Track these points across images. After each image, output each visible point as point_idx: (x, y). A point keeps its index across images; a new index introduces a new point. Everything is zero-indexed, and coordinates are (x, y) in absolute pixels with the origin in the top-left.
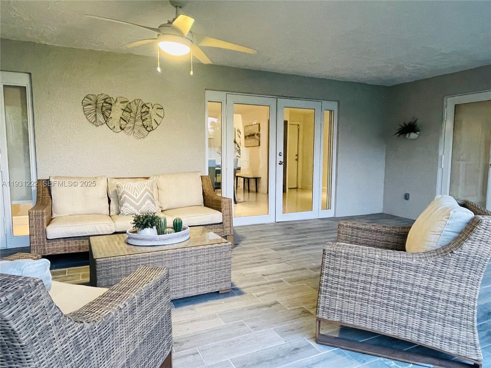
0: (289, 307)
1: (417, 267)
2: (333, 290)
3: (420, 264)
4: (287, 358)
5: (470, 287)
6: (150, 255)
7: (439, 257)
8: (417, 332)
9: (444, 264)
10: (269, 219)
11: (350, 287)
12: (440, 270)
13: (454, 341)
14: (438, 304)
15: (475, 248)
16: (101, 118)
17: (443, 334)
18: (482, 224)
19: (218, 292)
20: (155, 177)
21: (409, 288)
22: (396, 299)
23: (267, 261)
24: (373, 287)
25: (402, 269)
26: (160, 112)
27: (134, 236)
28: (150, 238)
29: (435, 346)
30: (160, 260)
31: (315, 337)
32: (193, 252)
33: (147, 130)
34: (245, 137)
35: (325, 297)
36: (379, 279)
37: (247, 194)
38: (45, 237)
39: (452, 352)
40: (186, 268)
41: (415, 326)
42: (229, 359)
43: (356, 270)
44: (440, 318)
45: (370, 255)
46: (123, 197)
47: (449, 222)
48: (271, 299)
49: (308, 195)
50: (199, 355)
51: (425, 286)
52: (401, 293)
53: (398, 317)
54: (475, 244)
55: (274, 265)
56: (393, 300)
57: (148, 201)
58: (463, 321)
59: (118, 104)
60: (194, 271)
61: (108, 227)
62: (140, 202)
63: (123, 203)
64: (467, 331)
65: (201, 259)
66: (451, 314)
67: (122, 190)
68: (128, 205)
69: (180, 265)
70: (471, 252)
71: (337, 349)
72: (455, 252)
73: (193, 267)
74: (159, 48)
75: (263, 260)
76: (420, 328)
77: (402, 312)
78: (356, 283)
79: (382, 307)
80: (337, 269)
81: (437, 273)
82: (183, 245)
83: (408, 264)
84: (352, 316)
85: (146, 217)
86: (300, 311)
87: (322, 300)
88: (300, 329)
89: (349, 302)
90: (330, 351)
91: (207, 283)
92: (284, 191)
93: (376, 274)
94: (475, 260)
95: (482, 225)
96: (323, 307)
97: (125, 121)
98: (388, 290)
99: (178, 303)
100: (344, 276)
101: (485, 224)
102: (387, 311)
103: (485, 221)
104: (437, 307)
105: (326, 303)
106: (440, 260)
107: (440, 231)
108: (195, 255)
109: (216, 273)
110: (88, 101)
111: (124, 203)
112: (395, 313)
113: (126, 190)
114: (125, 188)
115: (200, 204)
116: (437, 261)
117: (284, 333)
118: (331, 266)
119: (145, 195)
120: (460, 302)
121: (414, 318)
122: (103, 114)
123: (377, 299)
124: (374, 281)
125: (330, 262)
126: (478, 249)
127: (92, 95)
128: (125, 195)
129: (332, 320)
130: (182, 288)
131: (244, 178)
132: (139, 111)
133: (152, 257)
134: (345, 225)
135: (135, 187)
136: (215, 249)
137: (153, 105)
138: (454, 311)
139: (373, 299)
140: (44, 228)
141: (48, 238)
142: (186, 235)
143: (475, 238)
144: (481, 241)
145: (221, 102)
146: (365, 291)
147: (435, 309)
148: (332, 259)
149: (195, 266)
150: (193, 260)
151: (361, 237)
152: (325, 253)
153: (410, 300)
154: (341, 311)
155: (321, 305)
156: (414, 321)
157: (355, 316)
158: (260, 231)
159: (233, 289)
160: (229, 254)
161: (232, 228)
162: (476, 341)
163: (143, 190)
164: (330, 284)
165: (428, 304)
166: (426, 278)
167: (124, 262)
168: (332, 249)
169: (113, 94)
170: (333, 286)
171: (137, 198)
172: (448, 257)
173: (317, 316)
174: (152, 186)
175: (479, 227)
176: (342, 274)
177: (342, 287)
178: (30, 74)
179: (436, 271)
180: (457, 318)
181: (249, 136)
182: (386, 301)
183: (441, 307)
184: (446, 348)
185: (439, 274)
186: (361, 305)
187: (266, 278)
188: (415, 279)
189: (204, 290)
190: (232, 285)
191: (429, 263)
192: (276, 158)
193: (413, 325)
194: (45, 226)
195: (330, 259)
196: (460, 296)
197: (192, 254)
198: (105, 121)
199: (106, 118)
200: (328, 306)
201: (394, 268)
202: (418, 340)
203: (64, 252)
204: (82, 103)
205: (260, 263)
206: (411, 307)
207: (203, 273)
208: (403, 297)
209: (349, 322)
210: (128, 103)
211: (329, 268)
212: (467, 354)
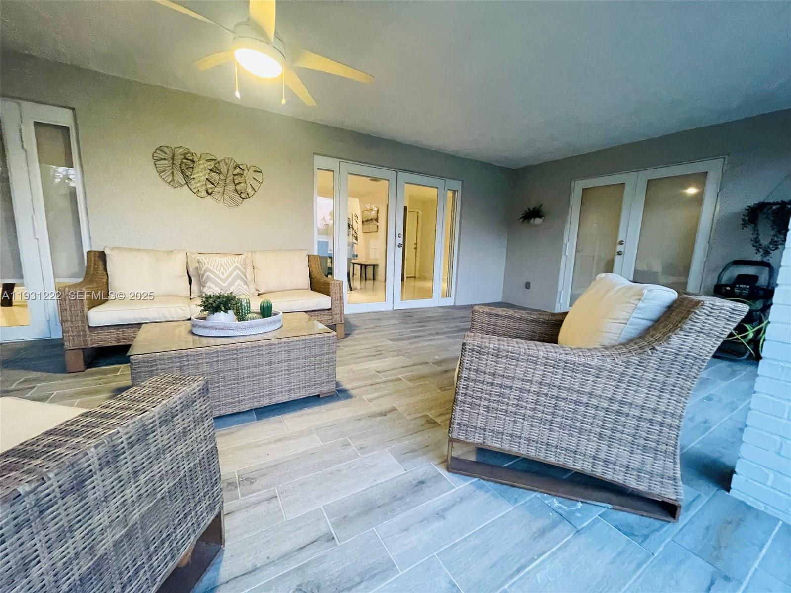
0: (409, 414)
1: (600, 369)
2: (475, 400)
3: (603, 366)
4: (407, 500)
5: (676, 399)
6: (219, 349)
7: (633, 356)
8: (591, 460)
9: (640, 366)
10: (385, 307)
11: (500, 396)
12: (634, 374)
13: (645, 474)
14: (626, 422)
15: (689, 343)
16: (179, 177)
17: (629, 464)
18: (704, 307)
19: (319, 396)
20: (250, 253)
21: (585, 399)
22: (565, 414)
23: (381, 354)
24: (532, 397)
25: (576, 372)
26: (258, 176)
27: (199, 324)
28: (222, 325)
29: (617, 480)
30: (235, 356)
31: (446, 461)
32: (283, 345)
33: (241, 197)
34: (363, 222)
35: (463, 411)
36: (542, 387)
37: (364, 282)
38: (86, 324)
39: (641, 488)
40: (273, 366)
41: (589, 452)
42: (321, 507)
43: (509, 373)
44: (626, 441)
45: (531, 352)
46: (205, 276)
47: (640, 304)
48: (386, 404)
49: (428, 284)
50: (278, 500)
51: (609, 396)
52: (573, 406)
53: (566, 438)
54: (690, 337)
55: (390, 359)
56: (560, 415)
57: (239, 281)
58: (660, 447)
59: (203, 161)
60: (285, 370)
61: (180, 311)
62: (228, 282)
63: (205, 282)
64: (665, 461)
65: (293, 355)
66: (642, 436)
67: (205, 267)
68: (213, 286)
69: (264, 363)
70: (682, 349)
71: (476, 479)
72: (658, 348)
73: (283, 364)
74: (237, 63)
75: (378, 354)
76: (597, 454)
77: (571, 432)
78: (507, 392)
79: (544, 425)
80: (481, 372)
81: (627, 378)
82: (270, 335)
83: (586, 365)
84: (500, 437)
85: (219, 297)
86: (423, 421)
87: (458, 414)
88: (425, 449)
89: (496, 417)
90: (467, 484)
91: (304, 385)
92: (403, 279)
93: (537, 378)
94: (687, 360)
95: (704, 309)
96: (460, 424)
97: (213, 184)
98: (553, 401)
99: (263, 412)
100: (491, 381)
101: (708, 307)
102: (550, 430)
103: (708, 302)
104: (624, 426)
105: (464, 419)
106: (635, 359)
107: (625, 317)
108: (286, 349)
109: (315, 372)
110: (161, 154)
111: (207, 282)
112: (561, 434)
113: (209, 267)
114: (208, 264)
115: (306, 287)
116: (631, 362)
117: (403, 456)
118: (472, 367)
119: (235, 273)
120: (659, 420)
121: (589, 440)
122: (183, 173)
123: (536, 413)
124: (535, 388)
125: (471, 361)
126: (694, 344)
127: (167, 147)
128: (208, 273)
129: (471, 441)
130: (268, 393)
131: (361, 265)
132: (231, 173)
133: (221, 352)
134: (481, 311)
135: (222, 264)
136: (314, 341)
137: (248, 166)
138: (649, 431)
139: (531, 413)
140: (84, 312)
141: (91, 325)
142: (275, 322)
143: (690, 329)
144: (699, 332)
145: (333, 171)
146: (521, 403)
147: (620, 428)
148: (476, 358)
149: (286, 363)
150: (284, 356)
151: (500, 326)
152: (466, 348)
153: (585, 416)
154: (485, 430)
155: (456, 421)
156: (588, 444)
157: (504, 437)
158: (375, 319)
159: (339, 391)
160: (334, 347)
161: (342, 315)
162: (676, 474)
163: (232, 267)
164: (471, 393)
165: (610, 421)
166: (611, 385)
167: (178, 360)
168: (475, 343)
169: (196, 148)
170: (474, 394)
171: (224, 277)
172: (647, 355)
173: (450, 435)
174: (245, 265)
175: (698, 312)
176: (488, 378)
177: (487, 396)
178: (73, 109)
179: (627, 374)
180: (651, 441)
181: (366, 221)
182: (549, 417)
183: (630, 427)
184: (632, 483)
185: (630, 380)
186: (514, 421)
187: (380, 375)
188: (594, 386)
189: (298, 394)
190: (338, 385)
191: (618, 364)
192: (394, 240)
193: (586, 450)
194: (86, 309)
195: (472, 357)
196: (660, 412)
197: (281, 347)
198: (185, 182)
199: (186, 177)
200: (466, 422)
201: (565, 370)
202: (592, 471)
203: (116, 344)
204: (153, 156)
205: (374, 356)
206: (585, 425)
207: (297, 372)
208: (575, 411)
209: (494, 444)
210: (216, 161)
211: (469, 369)
212: (663, 492)
